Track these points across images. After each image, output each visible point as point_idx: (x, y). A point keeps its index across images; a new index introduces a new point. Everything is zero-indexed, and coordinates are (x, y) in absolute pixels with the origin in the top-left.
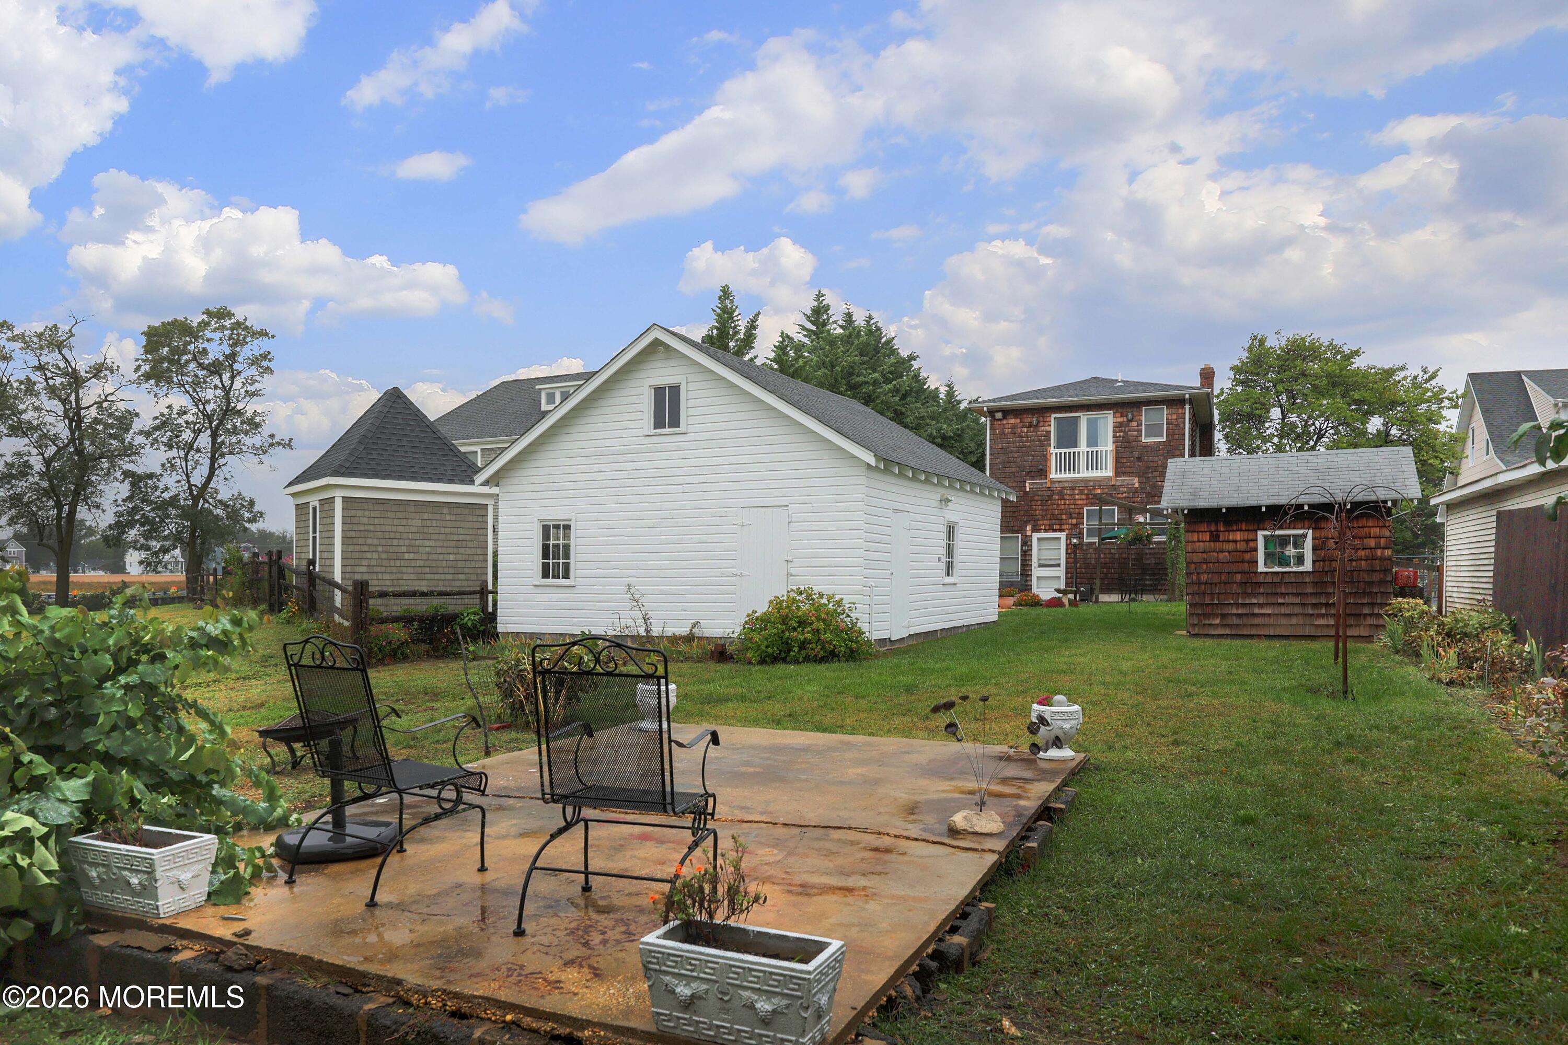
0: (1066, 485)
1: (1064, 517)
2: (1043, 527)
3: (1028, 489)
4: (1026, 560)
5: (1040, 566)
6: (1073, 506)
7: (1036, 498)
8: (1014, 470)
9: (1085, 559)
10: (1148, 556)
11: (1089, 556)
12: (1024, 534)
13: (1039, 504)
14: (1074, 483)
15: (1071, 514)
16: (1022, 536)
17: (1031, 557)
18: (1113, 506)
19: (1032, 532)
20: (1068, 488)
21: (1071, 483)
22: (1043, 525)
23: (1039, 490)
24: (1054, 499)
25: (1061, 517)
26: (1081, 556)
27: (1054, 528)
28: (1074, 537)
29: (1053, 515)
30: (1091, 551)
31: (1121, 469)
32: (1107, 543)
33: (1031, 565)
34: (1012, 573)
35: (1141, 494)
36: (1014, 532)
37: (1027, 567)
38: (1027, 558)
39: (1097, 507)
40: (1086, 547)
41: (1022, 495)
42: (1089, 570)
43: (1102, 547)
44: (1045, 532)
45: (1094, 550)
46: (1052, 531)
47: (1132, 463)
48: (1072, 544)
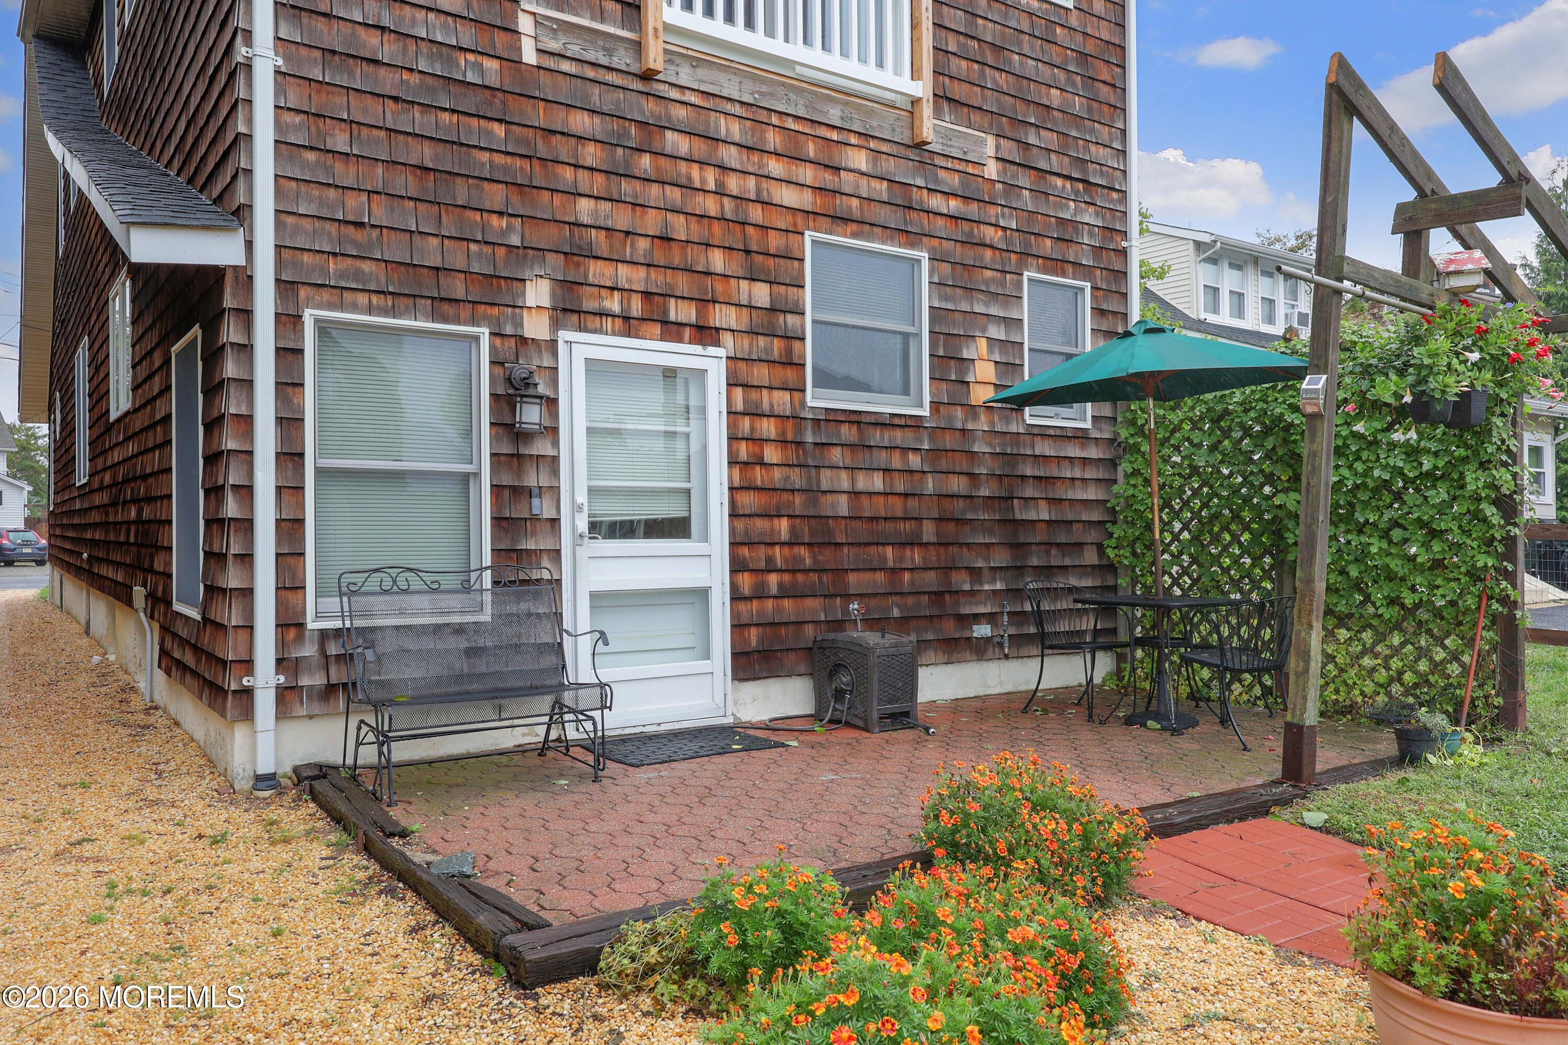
0: (729, 87)
2: (614, 304)
3: (529, 56)
4: (519, 492)
6: (754, 213)
7: (581, 122)
9: (813, 492)
10: (1029, 492)
11: (826, 479)
12: (509, 330)
13: (589, 162)
14: (764, 89)
15: (748, 252)
16: (498, 341)
17: (555, 472)
18: (912, 245)
19: (556, 325)
20: (738, 110)
21: (748, 85)
22: (612, 289)
23: (590, 73)
24: (668, 150)
25: (703, 260)
26: (796, 478)
27: (672, 317)
28: (761, 374)
29: (666, 239)
30: (836, 455)
31: (947, 80)
32: (897, 421)
33: (555, 522)
34: (428, 578)
35: (1003, 215)
36: (446, 307)
37: (534, 533)
38: (531, 480)
39: (855, 235)
40: (814, 433)
41: (493, 80)
42: (826, 556)
43: (877, 437)
44: (628, 333)
45: (848, 454)
46: (657, 329)
47: (976, 66)
48: (755, 413)
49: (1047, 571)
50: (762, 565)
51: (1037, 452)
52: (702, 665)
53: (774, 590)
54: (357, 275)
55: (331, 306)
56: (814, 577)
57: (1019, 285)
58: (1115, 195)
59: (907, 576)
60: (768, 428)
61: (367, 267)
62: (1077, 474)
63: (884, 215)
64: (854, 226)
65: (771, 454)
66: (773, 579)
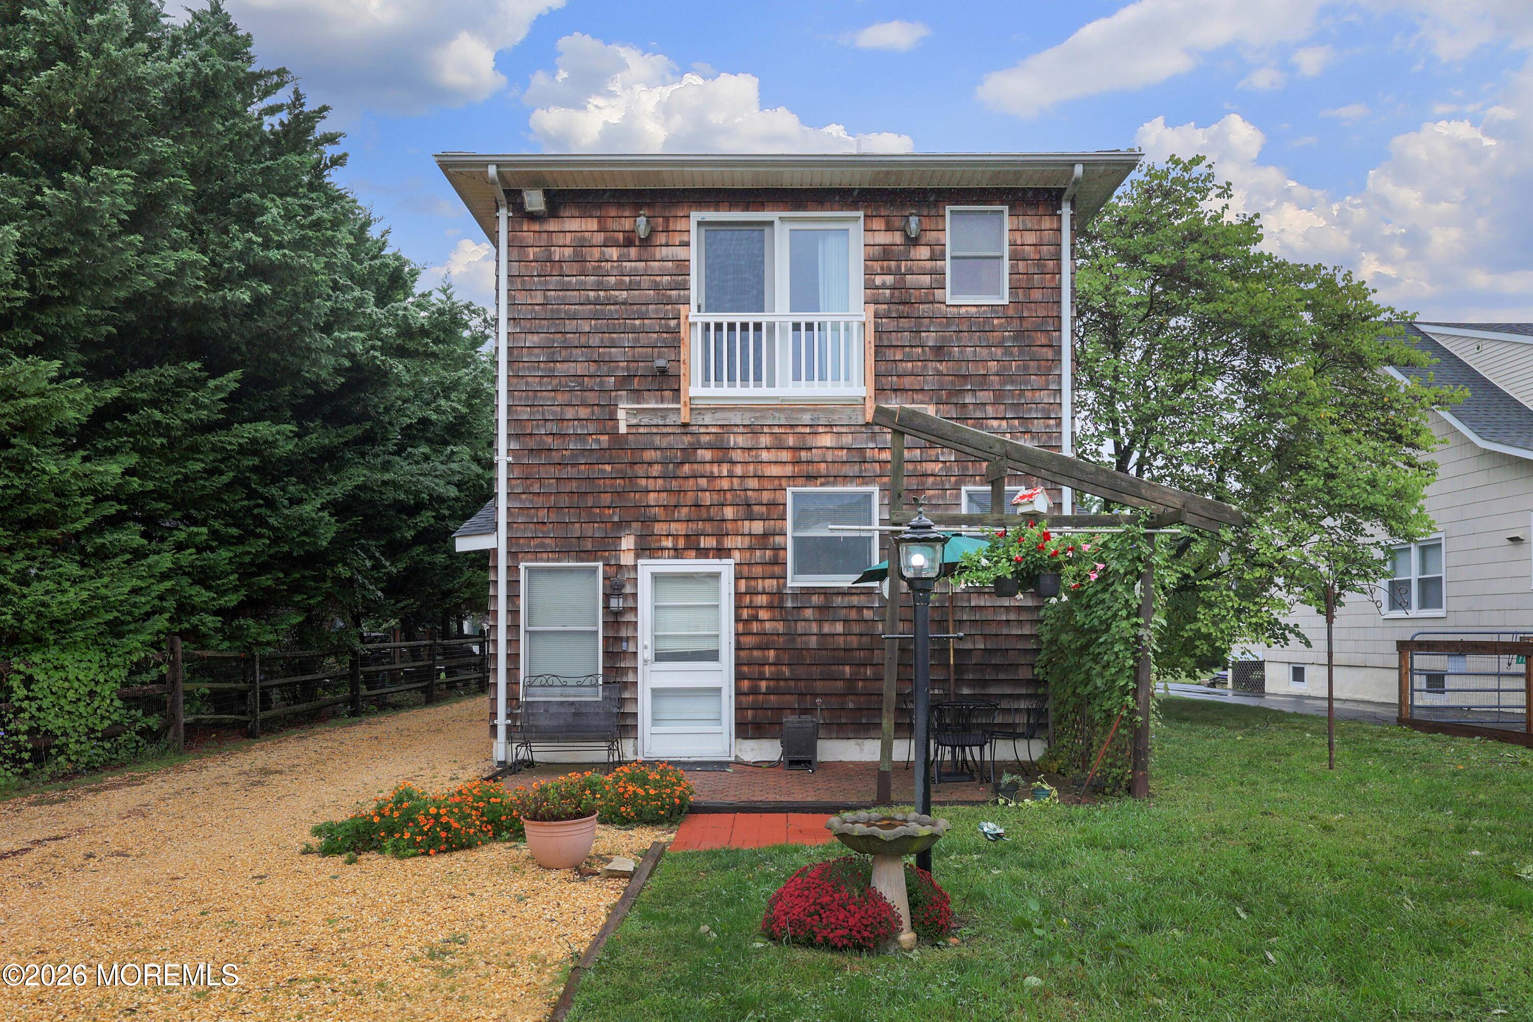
0: (736, 419)
1: (729, 512)
2: (668, 543)
3: (623, 429)
4: (619, 640)
5: (660, 657)
6: (753, 483)
7: (649, 455)
8: (580, 369)
9: (791, 635)
11: (801, 627)
12: (613, 562)
13: (655, 474)
14: (758, 414)
15: (749, 505)
16: (608, 568)
17: (636, 629)
18: (866, 484)
19: (637, 557)
20: (741, 430)
21: (748, 415)
22: (667, 536)
23: (655, 430)
24: (699, 459)
25: (720, 513)
26: (780, 627)
27: (702, 546)
28: (758, 571)
29: (697, 506)
30: (809, 613)
31: (895, 378)
32: (854, 591)
33: (635, 653)
34: (563, 680)
35: (943, 453)
36: (583, 555)
37: (625, 659)
38: (623, 633)
39: (822, 485)
40: (793, 602)
41: (605, 445)
42: (801, 671)
43: (838, 601)
44: (676, 557)
45: (817, 612)
46: (693, 553)
47: (920, 364)
48: (753, 593)
50: (756, 676)
51: (973, 604)
52: (717, 729)
53: (764, 690)
54: (543, 545)
55: (532, 561)
56: (792, 683)
57: (958, 497)
58: (1052, 422)
59: (860, 684)
60: (762, 600)
61: (547, 541)
63: (847, 470)
64: (823, 480)
65: (763, 614)
66: (763, 685)
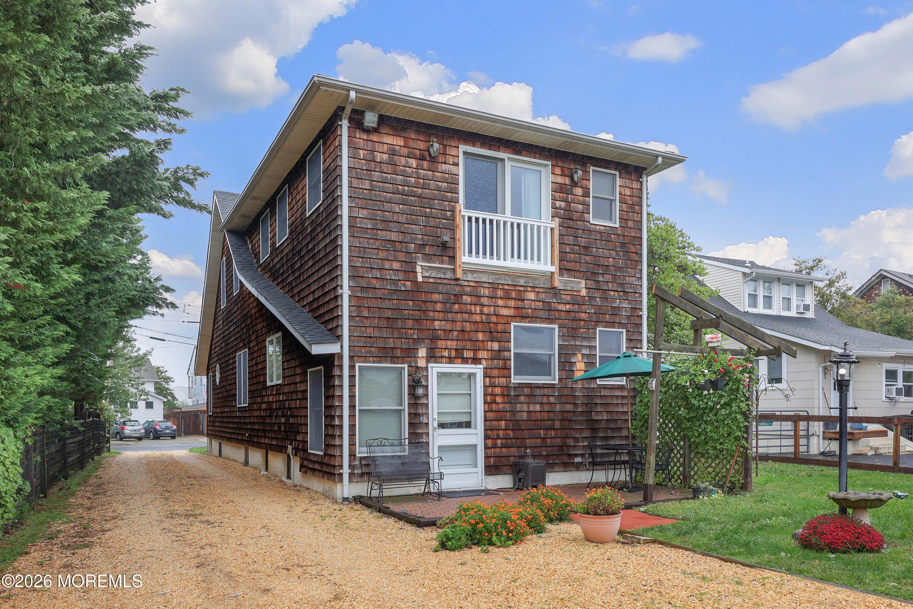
0: (485, 278)
1: (480, 336)
2: (446, 353)
3: (420, 279)
4: (417, 415)
5: (442, 426)
6: (494, 319)
7: (436, 297)
8: (393, 236)
9: (514, 412)
10: (599, 409)
11: (518, 407)
12: (413, 365)
13: (438, 309)
14: (497, 277)
15: (491, 332)
16: (410, 368)
17: (427, 408)
18: (551, 323)
19: (428, 362)
20: (487, 285)
21: (491, 277)
22: (445, 349)
23: (439, 281)
24: (464, 302)
25: (475, 336)
26: (508, 407)
27: (465, 356)
28: (495, 373)
29: (463, 331)
30: (522, 399)
31: (566, 262)
32: (545, 386)
33: (427, 424)
34: (390, 441)
35: (588, 308)
36: (395, 359)
37: (421, 427)
38: (420, 411)
39: (529, 322)
40: (514, 392)
41: (409, 288)
42: (518, 433)
43: (538, 392)
44: (450, 362)
45: (527, 398)
46: (460, 360)
47: (577, 255)
48: (493, 386)
49: (607, 438)
50: (495, 437)
51: (602, 394)
52: (475, 470)
53: (499, 445)
54: (370, 352)
55: (363, 362)
56: (514, 441)
57: (595, 333)
58: (637, 295)
59: (549, 440)
60: (498, 391)
61: (373, 349)
62: (619, 401)
63: (541, 314)
64: (529, 319)
65: (499, 399)
66: (499, 442)
